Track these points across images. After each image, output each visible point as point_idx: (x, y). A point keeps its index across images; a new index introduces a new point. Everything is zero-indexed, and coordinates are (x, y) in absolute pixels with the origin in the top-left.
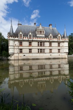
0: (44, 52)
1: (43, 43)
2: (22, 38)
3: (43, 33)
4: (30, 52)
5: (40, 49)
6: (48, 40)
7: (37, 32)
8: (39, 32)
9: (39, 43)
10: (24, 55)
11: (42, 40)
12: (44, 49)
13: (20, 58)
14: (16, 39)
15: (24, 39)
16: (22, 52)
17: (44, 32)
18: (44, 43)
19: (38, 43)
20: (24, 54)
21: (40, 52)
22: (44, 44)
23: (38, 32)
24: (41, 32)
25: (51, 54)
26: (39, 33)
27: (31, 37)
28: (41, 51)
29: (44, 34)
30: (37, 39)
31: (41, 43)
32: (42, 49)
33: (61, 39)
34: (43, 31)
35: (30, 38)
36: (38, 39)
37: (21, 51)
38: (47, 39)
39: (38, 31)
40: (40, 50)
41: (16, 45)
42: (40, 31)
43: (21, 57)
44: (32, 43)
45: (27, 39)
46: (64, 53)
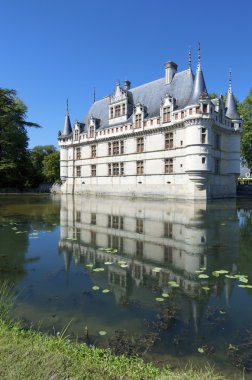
0: (122, 173)
1: (120, 145)
2: (79, 138)
3: (124, 109)
4: (92, 174)
5: (114, 164)
7: (110, 111)
8: (114, 110)
10: (83, 183)
12: (122, 164)
15: (82, 140)
16: (80, 175)
17: (126, 106)
18: (122, 142)
19: (110, 144)
21: (112, 172)
25: (142, 178)
26: (114, 113)
27: (93, 131)
28: (116, 170)
31: (116, 145)
35: (91, 134)
37: (79, 171)
40: (112, 167)
42: (116, 107)
43: (78, 186)
45: (86, 139)
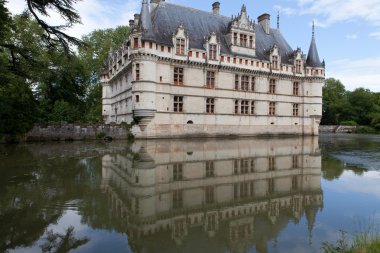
0: (252, 112)
1: (250, 81)
2: (186, 53)
3: (251, 41)
4: (208, 111)
6: (268, 70)
7: (233, 36)
8: (238, 36)
9: (240, 79)
10: (190, 122)
11: (249, 67)
12: (253, 103)
13: (174, 131)
14: (165, 54)
15: (193, 58)
16: (181, 110)
17: (254, 39)
18: (253, 79)
19: (237, 76)
20: (189, 118)
21: (240, 110)
22: (253, 84)
23: (235, 38)
24: (243, 37)
25: (274, 119)
26: (238, 41)
27: (215, 52)
28: (244, 108)
29: (254, 45)
30: (235, 62)
31: (245, 80)
32: (247, 102)
33: (305, 69)
34: (251, 37)
35: (210, 55)
36: (238, 65)
37: (178, 103)
38: (265, 64)
39: (235, 34)
40: (240, 104)
41: (164, 81)
42: (241, 35)
43: (177, 126)
44: (216, 76)
45: (201, 60)
46: (311, 117)
